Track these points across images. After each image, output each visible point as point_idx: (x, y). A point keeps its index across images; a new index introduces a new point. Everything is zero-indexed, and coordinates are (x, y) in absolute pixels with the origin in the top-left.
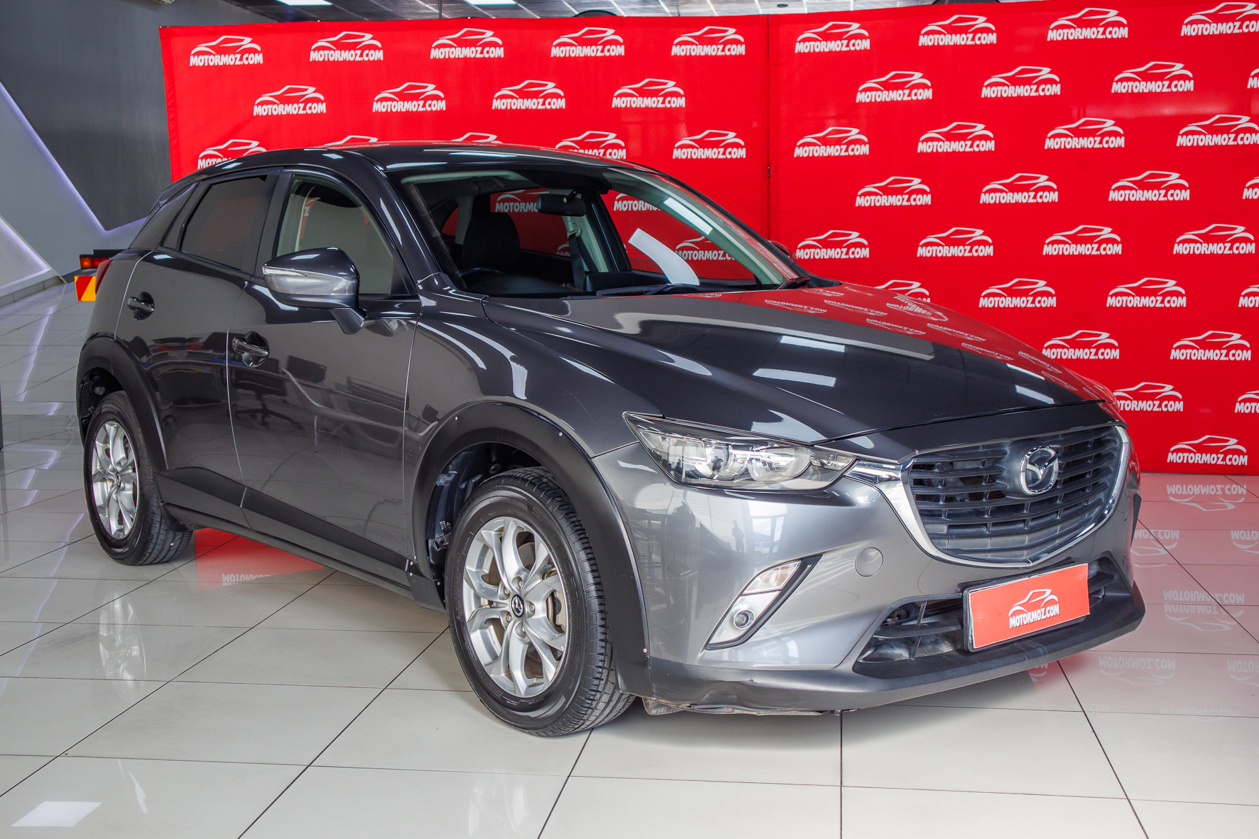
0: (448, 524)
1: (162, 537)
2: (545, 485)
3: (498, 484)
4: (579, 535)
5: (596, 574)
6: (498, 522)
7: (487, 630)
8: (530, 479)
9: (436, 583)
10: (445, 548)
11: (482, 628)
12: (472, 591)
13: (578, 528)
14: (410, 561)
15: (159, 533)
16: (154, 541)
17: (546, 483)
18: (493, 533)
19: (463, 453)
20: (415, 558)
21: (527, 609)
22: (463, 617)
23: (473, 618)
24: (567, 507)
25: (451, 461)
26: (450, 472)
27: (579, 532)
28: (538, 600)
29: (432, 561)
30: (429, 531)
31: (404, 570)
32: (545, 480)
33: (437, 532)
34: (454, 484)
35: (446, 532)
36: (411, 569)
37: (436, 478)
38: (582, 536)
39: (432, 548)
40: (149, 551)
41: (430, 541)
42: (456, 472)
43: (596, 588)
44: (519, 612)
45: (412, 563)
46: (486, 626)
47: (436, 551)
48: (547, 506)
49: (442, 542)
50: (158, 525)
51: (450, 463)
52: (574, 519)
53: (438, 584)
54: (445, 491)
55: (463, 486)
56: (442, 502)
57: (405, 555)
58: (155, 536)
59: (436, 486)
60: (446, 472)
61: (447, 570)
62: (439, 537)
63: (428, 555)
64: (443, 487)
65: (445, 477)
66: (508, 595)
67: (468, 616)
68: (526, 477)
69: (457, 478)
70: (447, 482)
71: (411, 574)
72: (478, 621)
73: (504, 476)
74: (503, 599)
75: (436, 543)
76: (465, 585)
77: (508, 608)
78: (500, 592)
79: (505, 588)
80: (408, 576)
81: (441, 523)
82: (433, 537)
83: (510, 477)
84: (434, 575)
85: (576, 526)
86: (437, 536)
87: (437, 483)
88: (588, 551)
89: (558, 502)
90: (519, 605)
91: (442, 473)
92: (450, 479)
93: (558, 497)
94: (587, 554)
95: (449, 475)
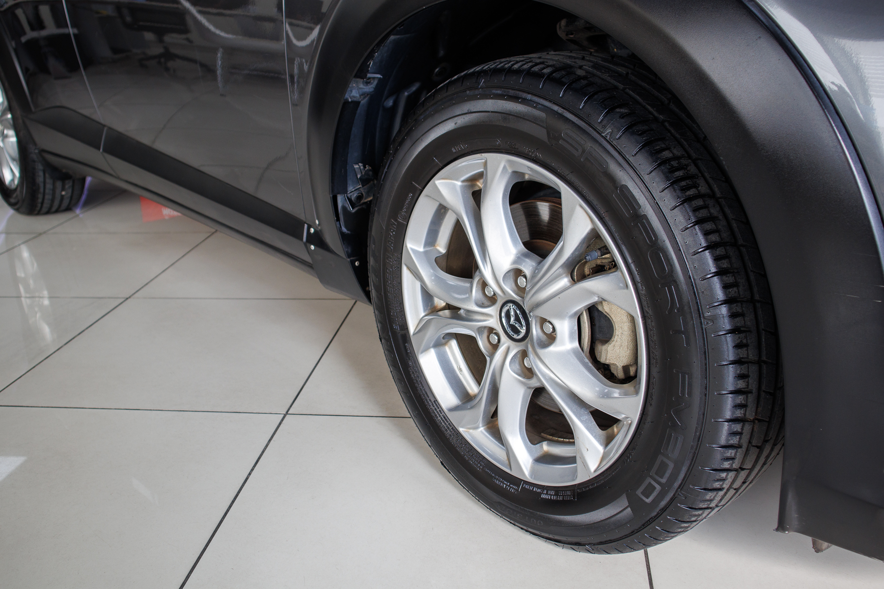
0: (367, 167)
1: (49, 186)
2: (584, 82)
3: (470, 89)
4: (684, 189)
5: (730, 279)
6: (470, 164)
7: (447, 348)
8: (545, 71)
9: (353, 263)
10: (364, 206)
11: (439, 344)
12: (418, 284)
13: (679, 174)
14: (309, 227)
15: (45, 183)
16: (42, 190)
17: (585, 78)
18: (459, 183)
19: (392, 37)
20: (317, 222)
21: (535, 331)
22: (405, 327)
23: (421, 330)
24: (645, 128)
25: (373, 52)
26: (369, 75)
27: (683, 183)
28: (561, 316)
29: (344, 229)
30: (337, 183)
31: (302, 239)
32: (580, 72)
33: (349, 182)
34: (375, 98)
35: (364, 181)
36: (312, 239)
37: (344, 86)
38: (691, 192)
39: (344, 208)
40: (40, 200)
41: (340, 199)
42: (379, 76)
43: (729, 310)
44: (517, 332)
45: (312, 230)
46: (443, 341)
47: (350, 212)
48: (599, 128)
49: (360, 198)
50: (41, 174)
51: (370, 56)
52: (667, 154)
53: (357, 264)
54: (361, 111)
55: (390, 103)
56: (357, 131)
57: (302, 217)
58: (42, 185)
59: (346, 103)
60: (361, 74)
61: (372, 247)
62: (353, 189)
63: (338, 219)
64: (357, 103)
65: (361, 86)
66: (492, 300)
67: (412, 326)
68: (536, 69)
69: (381, 84)
70: (364, 95)
71: (313, 247)
72: (431, 334)
73: (483, 72)
74: (482, 306)
75: (350, 200)
76: (406, 273)
77: (493, 322)
78: (475, 293)
79: (484, 285)
80: (308, 249)
81: (356, 166)
82: (345, 191)
83: (496, 71)
84: (349, 251)
85: (672, 170)
86: (350, 188)
87: (347, 96)
88: (709, 226)
89: (622, 116)
90: (517, 319)
91: (356, 76)
92: (369, 88)
93: (620, 106)
94: (706, 234)
95: (367, 83)
